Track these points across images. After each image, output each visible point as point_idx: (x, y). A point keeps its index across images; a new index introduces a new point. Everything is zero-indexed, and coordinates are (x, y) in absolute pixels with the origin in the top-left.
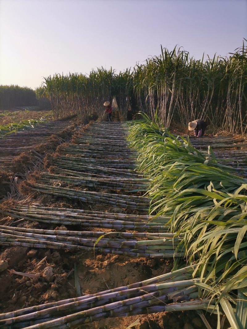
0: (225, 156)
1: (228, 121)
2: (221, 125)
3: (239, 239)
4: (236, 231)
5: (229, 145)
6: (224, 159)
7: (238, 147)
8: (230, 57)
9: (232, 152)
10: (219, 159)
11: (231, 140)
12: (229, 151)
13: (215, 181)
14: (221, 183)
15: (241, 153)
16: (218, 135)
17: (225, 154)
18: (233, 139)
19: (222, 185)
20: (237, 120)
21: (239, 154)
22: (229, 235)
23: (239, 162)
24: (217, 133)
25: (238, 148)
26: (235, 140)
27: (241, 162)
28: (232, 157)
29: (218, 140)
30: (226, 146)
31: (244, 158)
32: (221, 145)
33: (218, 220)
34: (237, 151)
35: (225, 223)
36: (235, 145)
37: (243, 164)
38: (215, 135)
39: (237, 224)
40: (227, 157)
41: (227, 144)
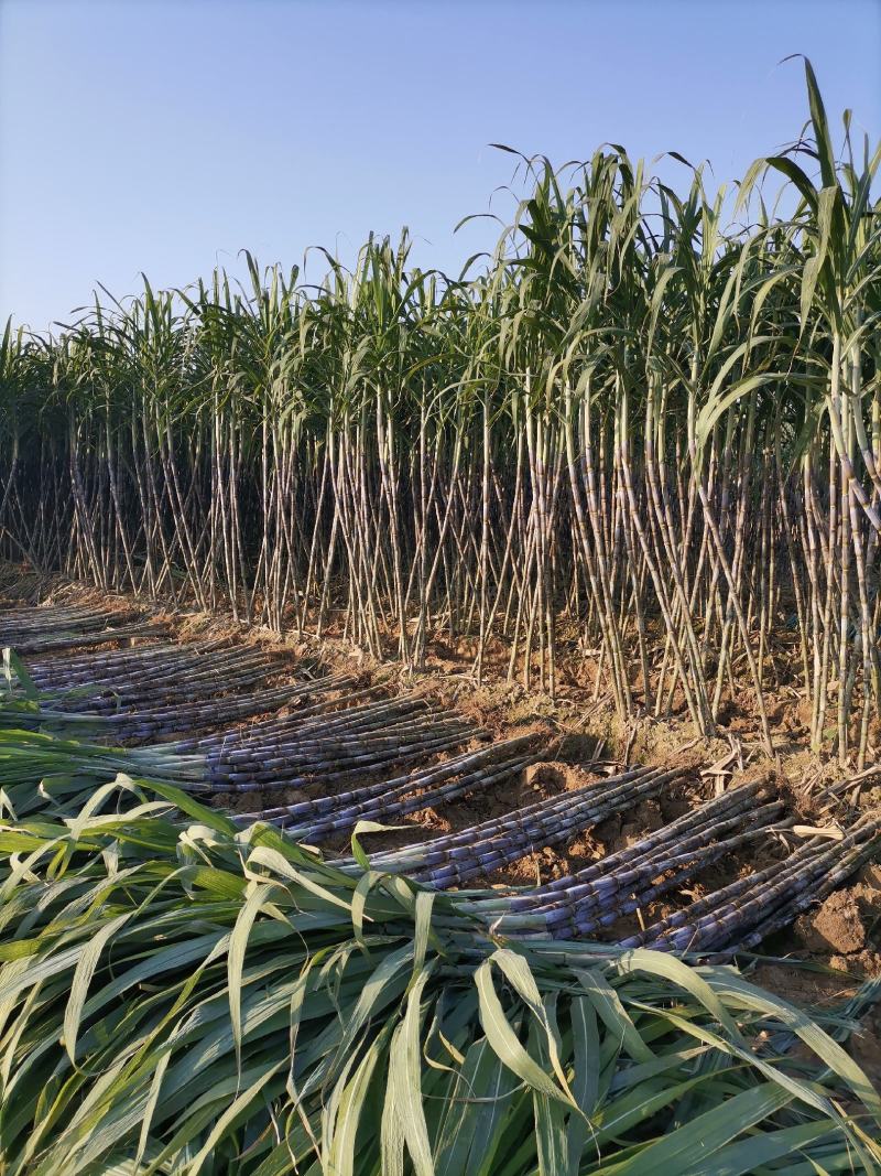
0: (72, 677)
1: (84, 550)
2: (63, 565)
3: (80, 987)
4: (70, 959)
5: (92, 636)
6: (70, 689)
7: (120, 640)
8: (63, 336)
9: (100, 659)
10: (50, 693)
11: (96, 617)
12: (92, 657)
13: (20, 783)
14: (41, 786)
15: (129, 661)
16: (55, 600)
17: (76, 670)
18: (104, 612)
19: (45, 795)
20: (114, 544)
21: (124, 663)
22: (49, 983)
23: (121, 693)
24: (49, 592)
25: (123, 643)
26: (111, 616)
27: (130, 691)
28: (97, 679)
29: (51, 622)
30: (81, 638)
31: (136, 677)
32: (59, 639)
33: (15, 936)
34: (117, 655)
35: (35, 944)
36: (113, 633)
37: (133, 697)
38: (42, 600)
39: (80, 929)
40: (81, 681)
41: (84, 632)
